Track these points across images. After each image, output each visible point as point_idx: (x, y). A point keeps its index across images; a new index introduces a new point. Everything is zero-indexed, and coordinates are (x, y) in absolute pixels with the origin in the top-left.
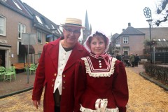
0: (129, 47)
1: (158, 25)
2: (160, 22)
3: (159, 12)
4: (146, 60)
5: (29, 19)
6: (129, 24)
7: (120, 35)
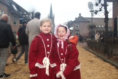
0: (79, 30)
1: (96, 13)
2: (97, 11)
3: (97, 5)
6: (80, 14)
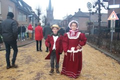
3: (94, 7)
4: (88, 34)
5: (15, 3)
6: (80, 9)
7: (73, 16)
